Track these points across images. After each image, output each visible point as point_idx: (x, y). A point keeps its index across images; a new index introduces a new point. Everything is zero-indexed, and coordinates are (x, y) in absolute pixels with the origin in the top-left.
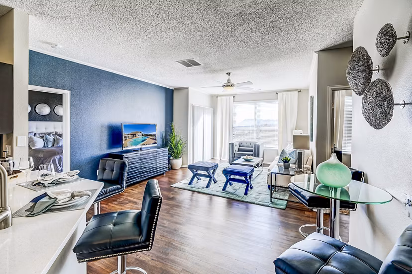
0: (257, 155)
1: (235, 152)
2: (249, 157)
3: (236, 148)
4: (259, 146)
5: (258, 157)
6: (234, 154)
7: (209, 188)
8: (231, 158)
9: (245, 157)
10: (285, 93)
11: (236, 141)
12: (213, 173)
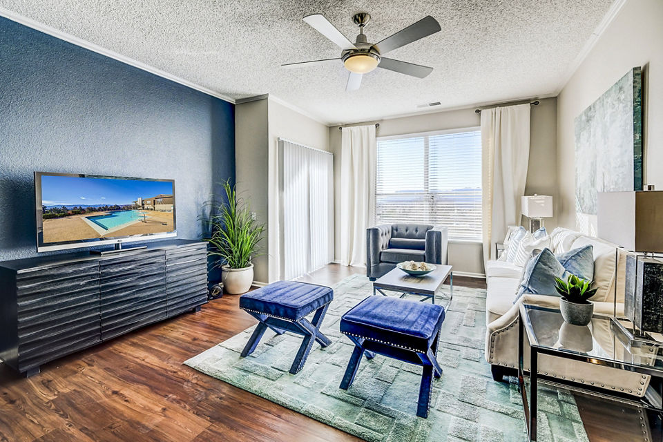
0: (434, 256)
1: (381, 250)
2: (419, 266)
3: (383, 241)
4: (439, 235)
5: (439, 262)
6: (378, 255)
7: (299, 375)
8: (372, 265)
9: (408, 265)
10: (498, 109)
11: (384, 225)
12: (315, 322)
